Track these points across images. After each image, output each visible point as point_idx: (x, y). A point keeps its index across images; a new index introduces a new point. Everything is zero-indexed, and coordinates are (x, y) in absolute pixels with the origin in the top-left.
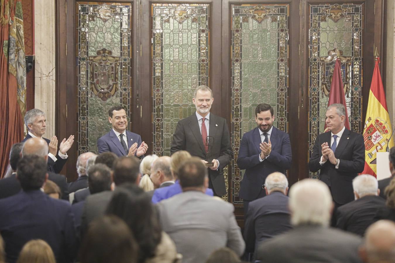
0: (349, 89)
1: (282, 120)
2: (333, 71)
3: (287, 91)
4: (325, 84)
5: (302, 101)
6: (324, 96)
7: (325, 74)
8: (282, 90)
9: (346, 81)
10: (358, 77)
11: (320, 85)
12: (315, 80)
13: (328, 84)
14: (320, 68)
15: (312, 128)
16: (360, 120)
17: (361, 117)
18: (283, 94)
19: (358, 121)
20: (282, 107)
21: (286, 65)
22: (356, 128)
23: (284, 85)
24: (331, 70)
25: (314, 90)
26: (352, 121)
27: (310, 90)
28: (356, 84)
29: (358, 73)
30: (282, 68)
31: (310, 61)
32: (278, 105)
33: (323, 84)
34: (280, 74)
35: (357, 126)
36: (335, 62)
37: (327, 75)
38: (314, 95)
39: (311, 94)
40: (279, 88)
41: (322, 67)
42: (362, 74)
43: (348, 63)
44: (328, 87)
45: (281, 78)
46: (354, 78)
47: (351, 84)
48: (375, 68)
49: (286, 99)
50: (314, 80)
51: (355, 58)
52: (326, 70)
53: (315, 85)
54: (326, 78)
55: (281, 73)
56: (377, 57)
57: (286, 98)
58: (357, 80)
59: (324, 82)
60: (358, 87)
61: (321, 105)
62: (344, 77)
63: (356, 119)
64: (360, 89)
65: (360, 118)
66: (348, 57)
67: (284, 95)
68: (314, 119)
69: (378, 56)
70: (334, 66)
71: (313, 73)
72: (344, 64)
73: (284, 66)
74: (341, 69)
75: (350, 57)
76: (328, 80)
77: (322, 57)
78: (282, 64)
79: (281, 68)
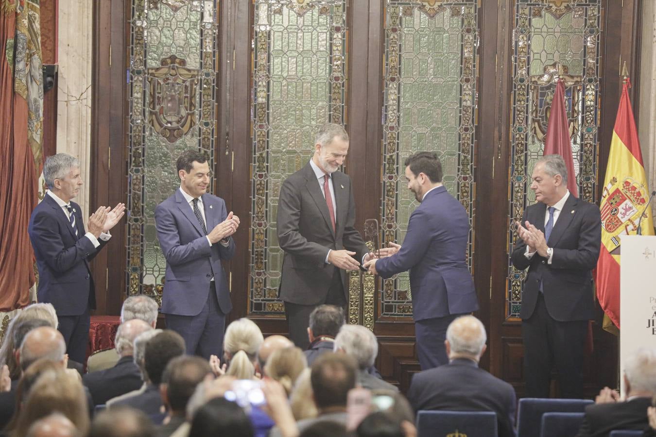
0: (578, 131)
1: (465, 179)
2: (551, 100)
3: (474, 131)
4: (538, 121)
5: (499, 149)
6: (536, 141)
7: (539, 104)
8: (466, 130)
9: (573, 117)
10: (592, 111)
11: (530, 122)
12: (522, 113)
13: (543, 120)
14: (531, 94)
15: (514, 194)
16: (594, 181)
17: (596, 177)
18: (468, 136)
19: (591, 184)
20: (465, 157)
21: (473, 88)
22: (588, 195)
23: (470, 122)
24: (549, 98)
25: (519, 130)
26: (581, 183)
27: (513, 130)
28: (589, 121)
29: (592, 103)
30: (467, 92)
31: (514, 82)
32: (459, 155)
33: (534, 121)
34: (464, 103)
35: (589, 192)
36: (555, 84)
37: (541, 107)
38: (519, 138)
39: (514, 137)
40: (461, 126)
41: (533, 93)
42: (599, 106)
43: (577, 87)
44: (543, 127)
45: (466, 109)
46: (586, 113)
47: (580, 122)
48: (622, 96)
49: (473, 145)
50: (520, 114)
51: (589, 79)
52: (539, 98)
53: (521, 122)
54: (540, 111)
55: (465, 101)
56: (625, 78)
57: (472, 143)
58: (590, 115)
59: (536, 117)
60: (592, 127)
61: (531, 155)
62: (569, 110)
63: (588, 179)
64: (595, 131)
65: (594, 178)
66: (577, 77)
67: (469, 138)
68: (518, 180)
69: (627, 76)
70: (553, 91)
71: (519, 103)
72: (570, 88)
73: (470, 90)
74: (565, 97)
75: (581, 77)
76: (542, 114)
77: (534, 76)
78: (467, 86)
79: (465, 94)
